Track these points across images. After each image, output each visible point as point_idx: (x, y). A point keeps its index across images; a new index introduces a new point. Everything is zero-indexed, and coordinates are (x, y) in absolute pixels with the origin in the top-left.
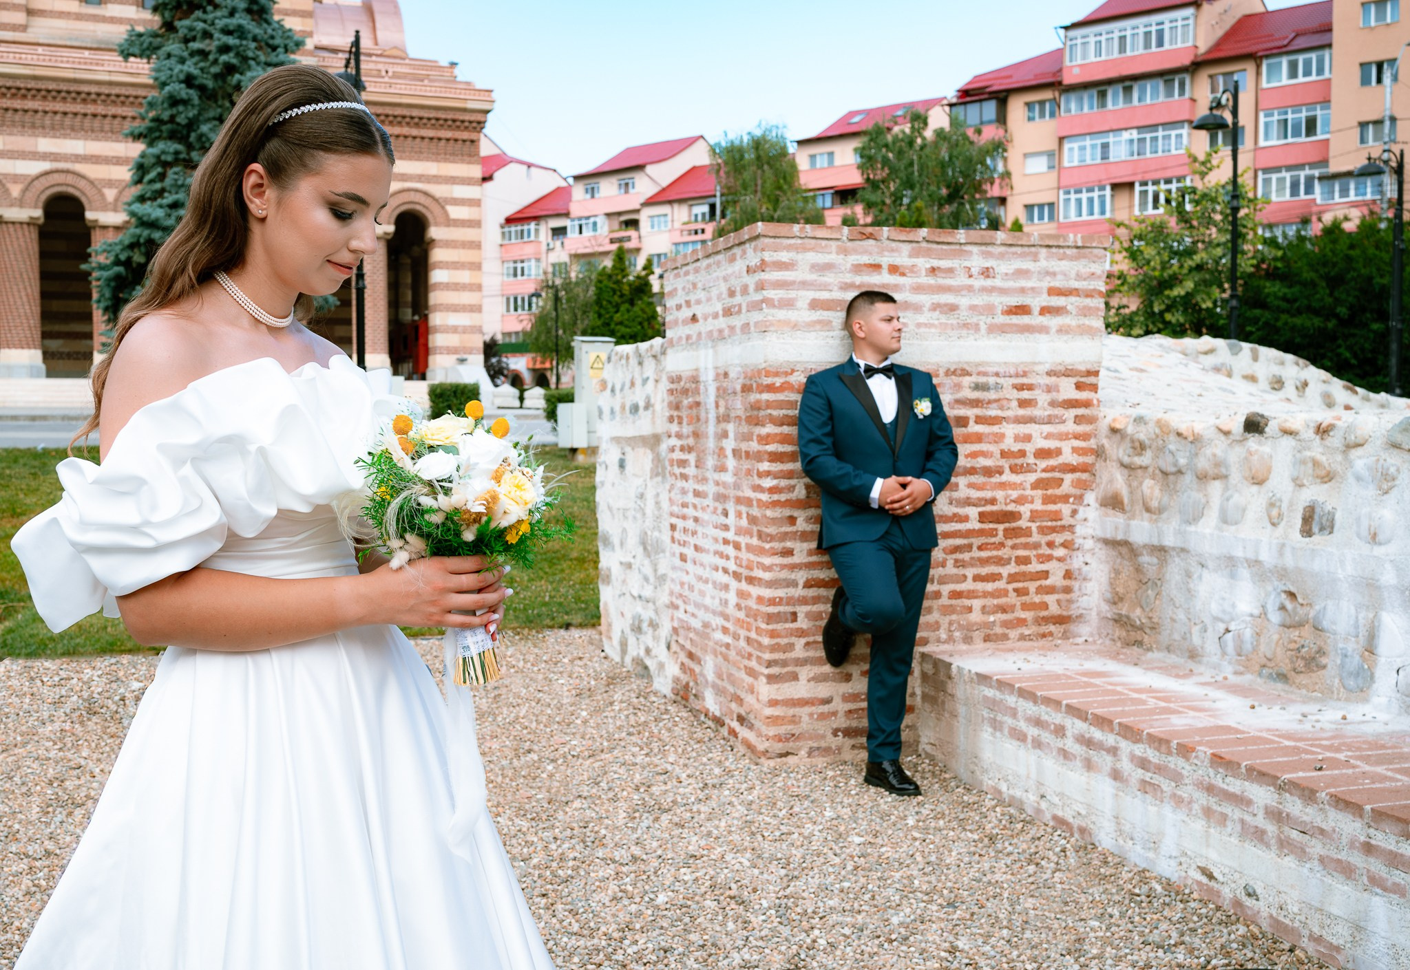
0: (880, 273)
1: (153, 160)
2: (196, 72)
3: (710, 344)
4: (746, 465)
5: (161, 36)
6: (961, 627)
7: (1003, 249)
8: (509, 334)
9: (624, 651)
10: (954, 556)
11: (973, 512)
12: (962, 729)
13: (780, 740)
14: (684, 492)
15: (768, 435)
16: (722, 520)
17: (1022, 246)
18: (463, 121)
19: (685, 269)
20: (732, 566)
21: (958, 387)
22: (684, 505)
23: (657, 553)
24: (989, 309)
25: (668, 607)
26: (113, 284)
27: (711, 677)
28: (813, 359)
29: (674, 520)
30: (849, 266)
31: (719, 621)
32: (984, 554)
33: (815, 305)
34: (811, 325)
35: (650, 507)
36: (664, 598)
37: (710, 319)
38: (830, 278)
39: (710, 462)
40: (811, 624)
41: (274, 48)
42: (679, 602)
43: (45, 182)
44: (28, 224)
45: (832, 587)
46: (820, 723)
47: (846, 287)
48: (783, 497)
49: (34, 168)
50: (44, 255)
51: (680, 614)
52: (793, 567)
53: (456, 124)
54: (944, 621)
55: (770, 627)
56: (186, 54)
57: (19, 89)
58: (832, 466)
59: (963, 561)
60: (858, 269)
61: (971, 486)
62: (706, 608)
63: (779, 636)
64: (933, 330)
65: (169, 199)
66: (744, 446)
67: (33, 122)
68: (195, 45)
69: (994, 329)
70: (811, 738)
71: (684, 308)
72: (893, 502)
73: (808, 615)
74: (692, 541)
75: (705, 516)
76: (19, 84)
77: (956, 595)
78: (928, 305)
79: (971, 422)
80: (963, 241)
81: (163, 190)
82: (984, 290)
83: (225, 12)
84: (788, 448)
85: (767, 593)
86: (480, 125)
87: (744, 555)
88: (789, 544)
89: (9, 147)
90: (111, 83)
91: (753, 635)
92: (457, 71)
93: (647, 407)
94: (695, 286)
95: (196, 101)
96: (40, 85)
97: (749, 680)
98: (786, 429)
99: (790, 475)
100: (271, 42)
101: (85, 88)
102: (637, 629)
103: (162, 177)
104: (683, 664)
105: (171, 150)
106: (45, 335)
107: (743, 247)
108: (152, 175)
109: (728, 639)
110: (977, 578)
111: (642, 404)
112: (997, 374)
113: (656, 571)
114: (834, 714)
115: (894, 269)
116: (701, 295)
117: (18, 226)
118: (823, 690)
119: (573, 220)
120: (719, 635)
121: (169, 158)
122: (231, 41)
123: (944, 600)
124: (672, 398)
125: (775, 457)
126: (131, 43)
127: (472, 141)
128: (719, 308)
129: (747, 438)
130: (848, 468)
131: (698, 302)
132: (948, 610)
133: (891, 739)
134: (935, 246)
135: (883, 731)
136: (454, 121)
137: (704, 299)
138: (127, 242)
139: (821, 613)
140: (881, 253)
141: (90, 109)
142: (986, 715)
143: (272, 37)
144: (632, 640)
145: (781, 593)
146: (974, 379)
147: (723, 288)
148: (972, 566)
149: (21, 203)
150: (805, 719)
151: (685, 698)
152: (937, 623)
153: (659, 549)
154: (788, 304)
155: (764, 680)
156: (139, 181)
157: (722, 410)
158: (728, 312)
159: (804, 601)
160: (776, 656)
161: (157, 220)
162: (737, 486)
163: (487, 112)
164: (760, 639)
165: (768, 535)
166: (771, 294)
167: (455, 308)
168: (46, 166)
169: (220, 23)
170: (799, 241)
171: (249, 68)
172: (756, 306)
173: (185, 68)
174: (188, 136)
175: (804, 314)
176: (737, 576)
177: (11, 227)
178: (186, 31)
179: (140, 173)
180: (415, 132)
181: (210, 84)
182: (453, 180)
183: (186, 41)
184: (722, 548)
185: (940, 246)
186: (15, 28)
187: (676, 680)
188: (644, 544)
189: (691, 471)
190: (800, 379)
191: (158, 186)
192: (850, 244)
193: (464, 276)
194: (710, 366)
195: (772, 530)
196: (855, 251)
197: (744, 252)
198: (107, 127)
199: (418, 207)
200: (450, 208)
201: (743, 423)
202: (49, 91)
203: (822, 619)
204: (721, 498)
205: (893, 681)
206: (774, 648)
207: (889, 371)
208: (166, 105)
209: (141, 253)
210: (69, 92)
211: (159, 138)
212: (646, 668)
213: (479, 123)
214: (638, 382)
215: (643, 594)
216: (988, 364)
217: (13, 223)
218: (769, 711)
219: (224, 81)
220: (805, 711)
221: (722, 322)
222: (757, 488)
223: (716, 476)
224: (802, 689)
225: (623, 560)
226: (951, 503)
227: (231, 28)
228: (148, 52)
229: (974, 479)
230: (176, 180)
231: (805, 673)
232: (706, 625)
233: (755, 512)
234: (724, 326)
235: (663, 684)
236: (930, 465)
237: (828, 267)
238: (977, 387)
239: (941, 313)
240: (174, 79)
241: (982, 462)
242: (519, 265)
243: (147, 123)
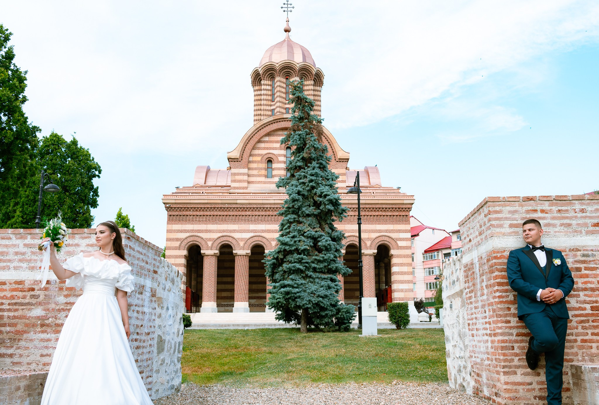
0: (537, 213)
1: (286, 222)
2: (301, 189)
3: (476, 248)
4: (490, 289)
5: (290, 179)
6: (588, 355)
7: (589, 201)
8: (428, 298)
9: (456, 383)
10: (581, 325)
11: (588, 306)
12: (589, 394)
13: (511, 399)
14: (471, 309)
15: (496, 276)
16: (484, 315)
17: (597, 200)
18: (402, 208)
19: (466, 223)
20: (488, 332)
21: (575, 256)
22: (472, 314)
23: (464, 337)
24: (586, 225)
25: (469, 358)
26: (272, 266)
27: (485, 380)
28: (512, 246)
29: (469, 322)
30: (524, 211)
31: (486, 356)
32: (595, 324)
33: (511, 226)
34: (510, 234)
35: (461, 320)
36: (468, 354)
37: (475, 239)
38: (516, 216)
39: (479, 294)
40: (520, 351)
41: (328, 180)
42: (473, 354)
43: (252, 240)
44: (245, 256)
45: (528, 336)
46: (528, 393)
47: (523, 218)
48: (504, 300)
49: (248, 235)
50: (250, 268)
51: (473, 359)
52: (510, 328)
53: (400, 209)
54: (580, 352)
55: (503, 352)
56: (298, 184)
57: (244, 208)
58: (521, 283)
59: (586, 326)
60: (528, 212)
61: (585, 295)
62: (481, 352)
63: (507, 356)
64: (562, 234)
65: (292, 235)
66: (489, 283)
67: (248, 219)
68: (301, 181)
69: (588, 233)
70: (524, 400)
71: (467, 238)
72: (545, 298)
73: (518, 347)
74: (475, 327)
75: (478, 316)
76: (244, 206)
77: (583, 341)
78: (558, 224)
79: (583, 270)
80: (570, 199)
81: (290, 232)
82: (582, 217)
83: (311, 168)
84: (506, 281)
85: (500, 338)
86: (410, 209)
87: (493, 325)
88: (508, 318)
89: (240, 229)
90: (274, 204)
91: (497, 357)
92: (400, 191)
93: (457, 281)
94: (469, 228)
95: (301, 200)
96: (251, 206)
97: (497, 376)
98: (503, 273)
99: (506, 291)
100: (327, 177)
101: (266, 206)
102: (459, 371)
103: (289, 227)
104: (476, 379)
105: (293, 217)
106: (250, 298)
107: (483, 208)
108: (286, 226)
109: (489, 362)
110: (593, 334)
111: (456, 280)
112: (592, 250)
113: (464, 344)
114: (534, 389)
115: (542, 211)
116: (472, 231)
117: (242, 256)
118: (528, 379)
119: (453, 250)
120: (487, 362)
121: (292, 220)
122: (313, 178)
123: (579, 343)
124: (465, 274)
125: (499, 284)
126: (280, 182)
127: (406, 216)
128: (477, 233)
129: (489, 279)
130: (528, 284)
131: (471, 234)
132: (581, 348)
133: (557, 396)
134: (559, 202)
135: (553, 393)
136: (399, 208)
137: (472, 232)
138: (277, 251)
139: (524, 346)
140: (537, 205)
141: (268, 213)
142: (597, 385)
143: (328, 176)
144: (458, 377)
145: (506, 338)
146: (582, 252)
147: (478, 226)
148: (590, 329)
149: (243, 248)
150: (521, 391)
151: (477, 394)
152: (577, 352)
153: (465, 335)
154: (501, 226)
155: (502, 374)
156: (282, 230)
157: (481, 272)
158: (480, 234)
159: (516, 341)
160: (506, 364)
161: (287, 242)
162: (488, 299)
163: (413, 204)
164: (499, 357)
165: (499, 315)
166: (493, 222)
167: (402, 282)
168: (252, 234)
169: (309, 172)
170: (503, 203)
171: (320, 187)
172: (488, 228)
173: (298, 188)
174: (298, 212)
175: (508, 230)
176: (490, 335)
177: (240, 256)
178: (298, 176)
179: (282, 227)
180: (384, 214)
181: (306, 194)
182: (400, 231)
183: (298, 180)
184: (485, 326)
185: (561, 202)
186: (244, 188)
187: (474, 387)
188: (460, 335)
189: (473, 300)
190: (507, 254)
191: (288, 230)
192: (523, 203)
193: (405, 269)
194: (476, 256)
195: (501, 313)
196: (526, 205)
197: (483, 210)
198: (273, 219)
199: (386, 242)
200: (398, 242)
201: (488, 274)
202: (254, 208)
203: (525, 349)
204: (483, 306)
205: (555, 372)
206: (505, 361)
207: (542, 248)
208: (291, 202)
209: (282, 255)
210: (260, 208)
211: (289, 214)
212: (464, 387)
213: (409, 208)
214: (454, 272)
215: (460, 356)
216: (587, 246)
217: (241, 255)
218: (505, 387)
219: (311, 192)
220: (521, 387)
221: (479, 238)
222: (494, 297)
223: (481, 298)
224: (518, 378)
225: (453, 344)
226: (577, 303)
227: (313, 173)
228: (285, 185)
229: (586, 293)
230: (294, 228)
231: (519, 371)
232: (482, 360)
233: (495, 307)
234: (479, 239)
235: (470, 391)
236: (561, 284)
237: (516, 212)
238: (584, 255)
239: (564, 227)
240: (294, 193)
241: (589, 286)
242: (431, 270)
243: (285, 209)
